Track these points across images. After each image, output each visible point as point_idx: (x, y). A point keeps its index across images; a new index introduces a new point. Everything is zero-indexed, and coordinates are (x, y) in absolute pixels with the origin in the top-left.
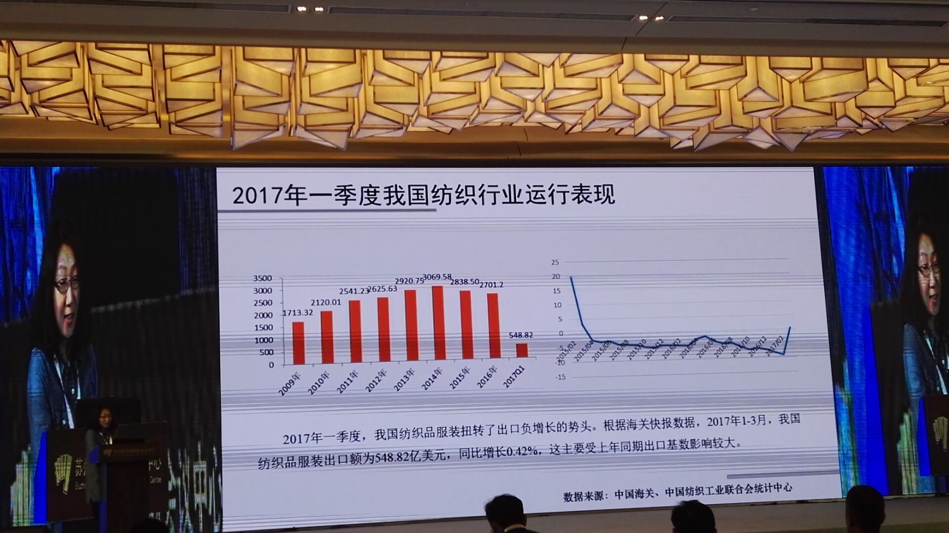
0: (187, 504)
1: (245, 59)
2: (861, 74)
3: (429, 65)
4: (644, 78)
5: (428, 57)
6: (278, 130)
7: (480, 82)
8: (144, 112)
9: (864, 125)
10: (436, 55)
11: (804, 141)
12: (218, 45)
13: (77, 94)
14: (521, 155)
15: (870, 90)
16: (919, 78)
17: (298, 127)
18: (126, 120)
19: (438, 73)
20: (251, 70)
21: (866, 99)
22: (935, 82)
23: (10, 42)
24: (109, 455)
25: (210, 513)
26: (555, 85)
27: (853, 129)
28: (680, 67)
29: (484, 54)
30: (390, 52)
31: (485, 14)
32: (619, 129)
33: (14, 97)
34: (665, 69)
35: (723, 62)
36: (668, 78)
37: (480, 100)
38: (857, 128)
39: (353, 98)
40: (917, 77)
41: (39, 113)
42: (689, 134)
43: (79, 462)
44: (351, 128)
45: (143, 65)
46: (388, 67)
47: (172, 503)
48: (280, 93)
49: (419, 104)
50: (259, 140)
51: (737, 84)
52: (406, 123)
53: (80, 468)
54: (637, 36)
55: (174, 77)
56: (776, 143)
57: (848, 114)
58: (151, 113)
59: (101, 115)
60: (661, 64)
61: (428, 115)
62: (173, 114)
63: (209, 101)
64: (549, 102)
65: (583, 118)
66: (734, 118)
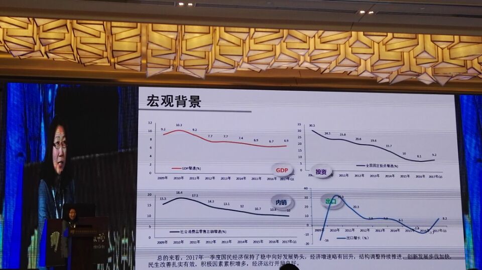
0: (118, 259)
1: (153, 30)
3: (249, 36)
4: (363, 45)
5: (248, 31)
6: (170, 68)
7: (275, 45)
8: (102, 57)
10: (252, 30)
11: (449, 81)
12: (139, 22)
13: (67, 47)
14: (297, 84)
17: (181, 67)
18: (93, 61)
19: (253, 40)
20: (156, 37)
23: (34, 19)
25: (129, 265)
27: (476, 75)
28: (382, 39)
29: (277, 30)
30: (228, 28)
31: (277, 8)
32: (349, 72)
33: (36, 48)
34: (374, 40)
35: (406, 37)
36: (376, 45)
37: (275, 54)
38: (478, 74)
41: (49, 56)
42: (387, 75)
44: (208, 67)
45: (101, 33)
46: (227, 36)
47: (110, 260)
48: (170, 48)
49: (243, 55)
50: (159, 73)
51: (413, 49)
52: (236, 65)
54: (359, 22)
55: (117, 39)
56: (433, 81)
57: (474, 66)
58: (106, 57)
59: (80, 58)
60: (372, 38)
61: (248, 61)
62: (116, 58)
63: (134, 52)
64: (312, 57)
65: (330, 65)
66: (411, 67)
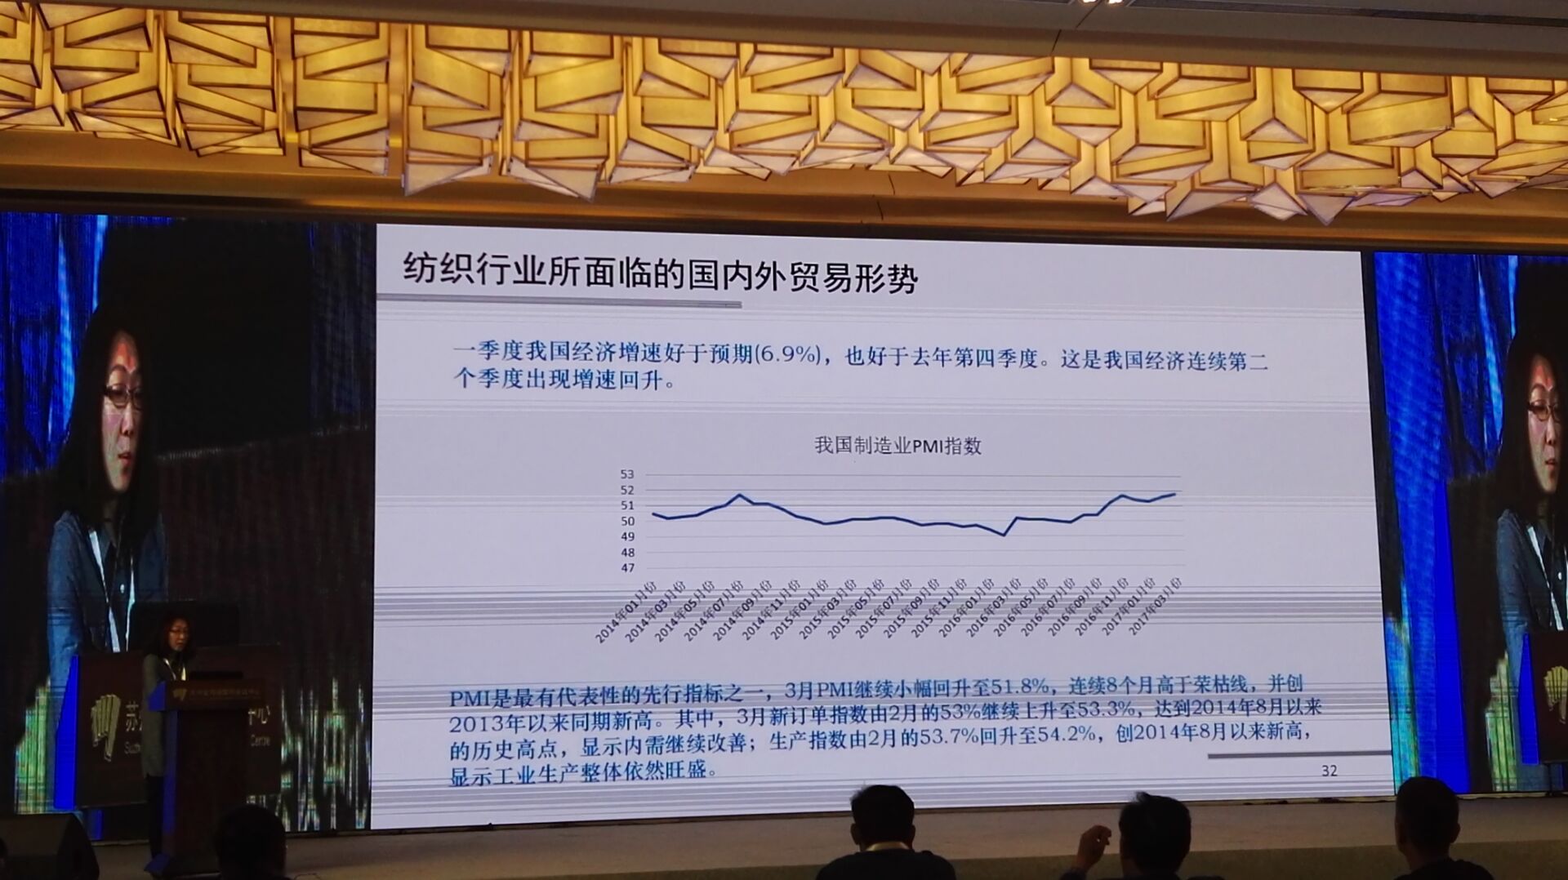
0: (312, 781)
1: (428, 46)
2: (1442, 102)
3: (735, 66)
4: (1088, 97)
5: (734, 53)
6: (481, 164)
7: (817, 97)
8: (258, 128)
9: (1444, 186)
10: (747, 49)
11: (1347, 209)
12: (384, 21)
13: (145, 95)
14: (882, 218)
15: (1456, 127)
16: (1537, 113)
17: (515, 161)
18: (228, 141)
19: (749, 79)
20: (438, 66)
21: (1449, 143)
22: (1561, 119)
23: (37, 7)
24: (182, 699)
25: (350, 796)
26: (941, 105)
27: (1427, 191)
28: (1147, 81)
29: (826, 51)
30: (669, 41)
32: (1044, 180)
33: (41, 97)
34: (1122, 84)
35: (1217, 75)
36: (1127, 98)
37: (818, 125)
38: (1434, 190)
40: (1533, 110)
41: (82, 124)
42: (1159, 191)
43: (132, 709)
44: (603, 164)
45: (258, 51)
46: (666, 66)
47: (286, 781)
48: (485, 104)
49: (716, 128)
50: (449, 181)
51: (1239, 112)
52: (694, 158)
53: (133, 718)
54: (1080, 28)
55: (311, 70)
56: (1299, 210)
57: (1420, 166)
58: (271, 130)
59: (186, 131)
60: (1116, 76)
61: (732, 146)
62: (305, 134)
63: (367, 113)
64: (932, 133)
65: (987, 161)
66: (1233, 168)
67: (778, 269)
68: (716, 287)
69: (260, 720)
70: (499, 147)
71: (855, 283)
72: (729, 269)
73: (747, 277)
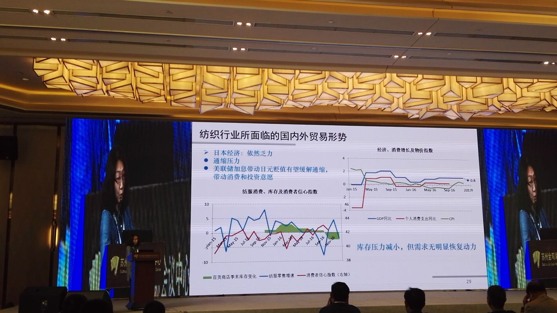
0: (172, 281)
1: (207, 72)
2: (501, 85)
3: (294, 76)
4: (396, 85)
5: (294, 73)
6: (222, 105)
7: (318, 85)
8: (159, 95)
9: (502, 110)
10: (297, 72)
11: (473, 116)
12: (195, 65)
13: (128, 86)
14: (336, 120)
15: (505, 93)
16: (528, 88)
17: (231, 104)
18: (151, 99)
19: (298, 80)
20: (210, 77)
21: (502, 97)
22: (536, 90)
23: (98, 61)
24: (137, 258)
25: (183, 286)
26: (353, 87)
27: (496, 111)
28: (413, 80)
29: (320, 72)
30: (275, 70)
31: (321, 53)
32: (383, 108)
33: (99, 87)
34: (406, 81)
35: (434, 78)
36: (408, 85)
37: (318, 93)
38: (498, 111)
39: (258, 91)
40: (527, 88)
41: (110, 94)
42: (417, 112)
43: (122, 260)
44: (256, 105)
45: (160, 73)
46: (274, 77)
47: (165, 282)
48: (223, 88)
49: (288, 94)
50: (213, 110)
51: (440, 89)
52: (282, 103)
53: (122, 263)
54: (394, 65)
55: (174, 79)
56: (459, 117)
57: (494, 104)
58: (162, 96)
59: (139, 96)
60: (404, 79)
61: (293, 99)
62: (172, 97)
63: (190, 91)
64: (350, 95)
65: (367, 103)
66: (438, 105)
67: (306, 134)
68: (288, 140)
69: (158, 264)
70: (227, 100)
71: (328, 138)
72: (292, 134)
73: (297, 136)
